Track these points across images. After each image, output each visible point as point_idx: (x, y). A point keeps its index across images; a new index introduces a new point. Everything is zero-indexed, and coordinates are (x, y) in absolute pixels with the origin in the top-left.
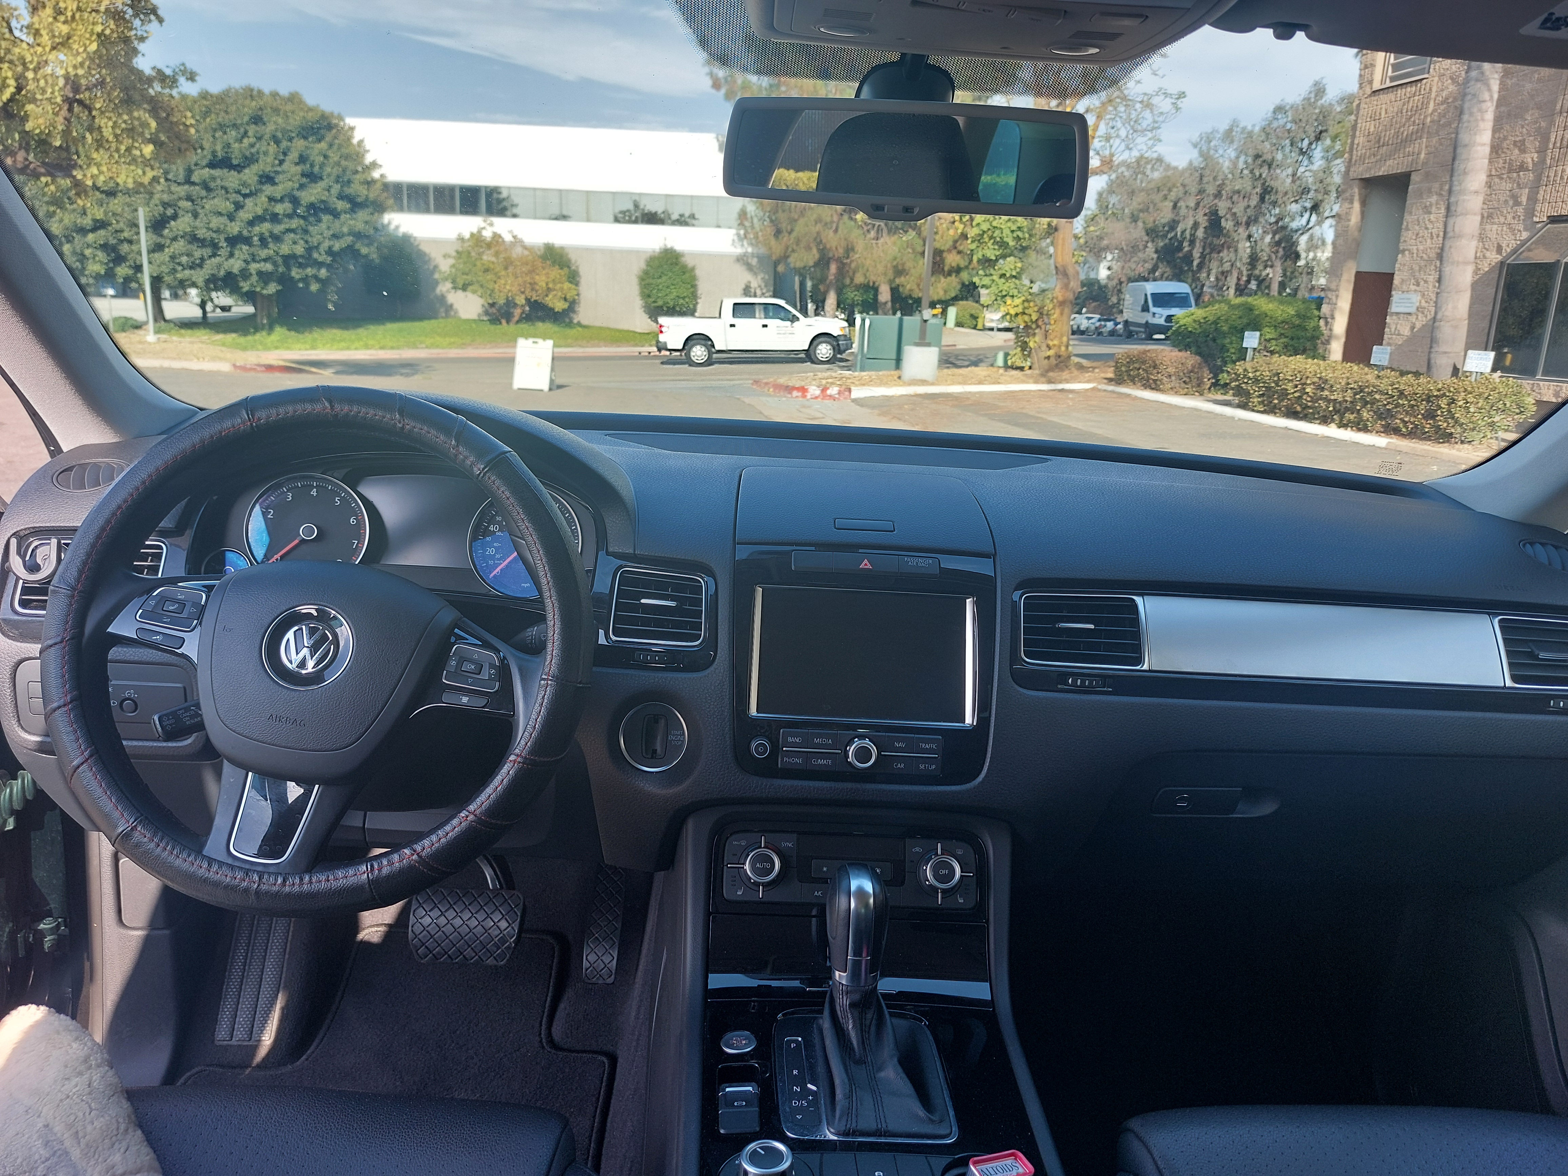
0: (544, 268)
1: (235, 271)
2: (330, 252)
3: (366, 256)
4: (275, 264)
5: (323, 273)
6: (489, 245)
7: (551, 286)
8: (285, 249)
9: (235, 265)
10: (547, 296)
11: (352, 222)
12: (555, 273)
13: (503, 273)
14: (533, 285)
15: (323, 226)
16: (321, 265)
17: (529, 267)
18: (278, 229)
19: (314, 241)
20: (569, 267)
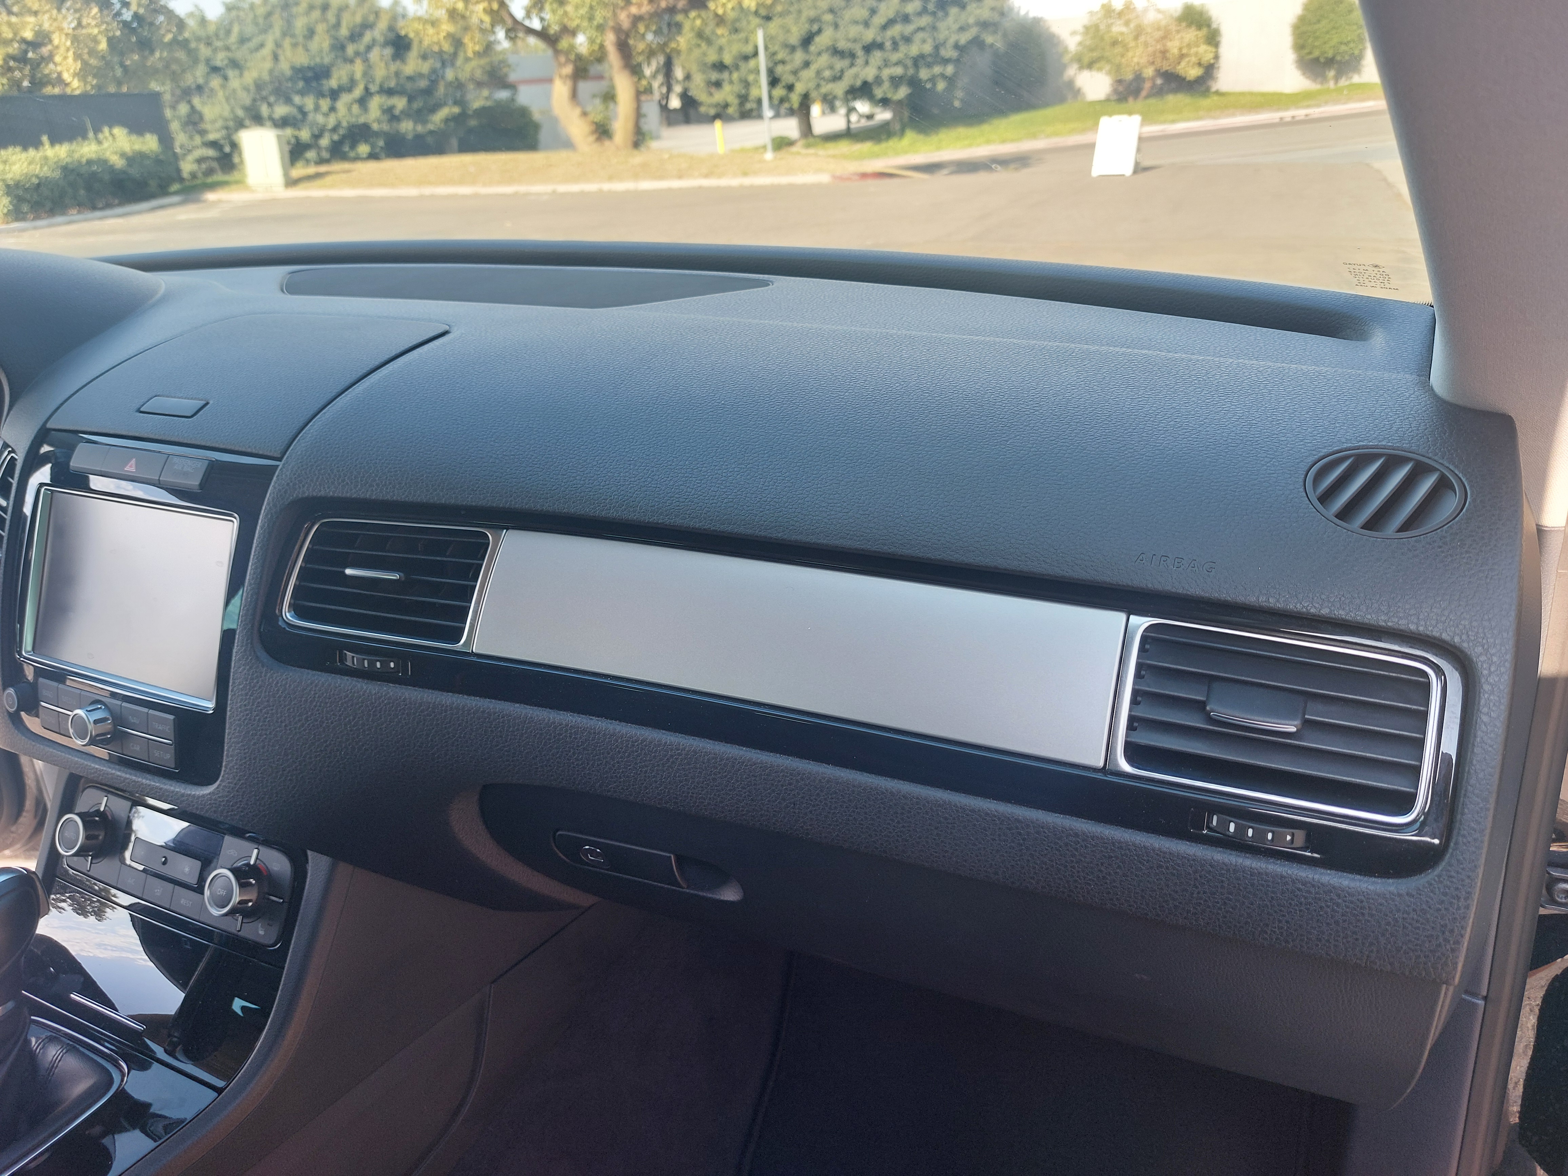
0: (1178, 32)
1: (870, 78)
2: (956, 46)
3: (992, 45)
4: (906, 67)
5: (950, 70)
6: (1120, 14)
7: (1184, 51)
8: (914, 50)
9: (869, 74)
10: (1179, 63)
11: (978, 12)
12: (1191, 35)
13: (1132, 44)
14: (1164, 52)
15: (950, 19)
16: (946, 61)
17: (1161, 33)
18: (909, 29)
19: (941, 36)
20: (1209, 26)
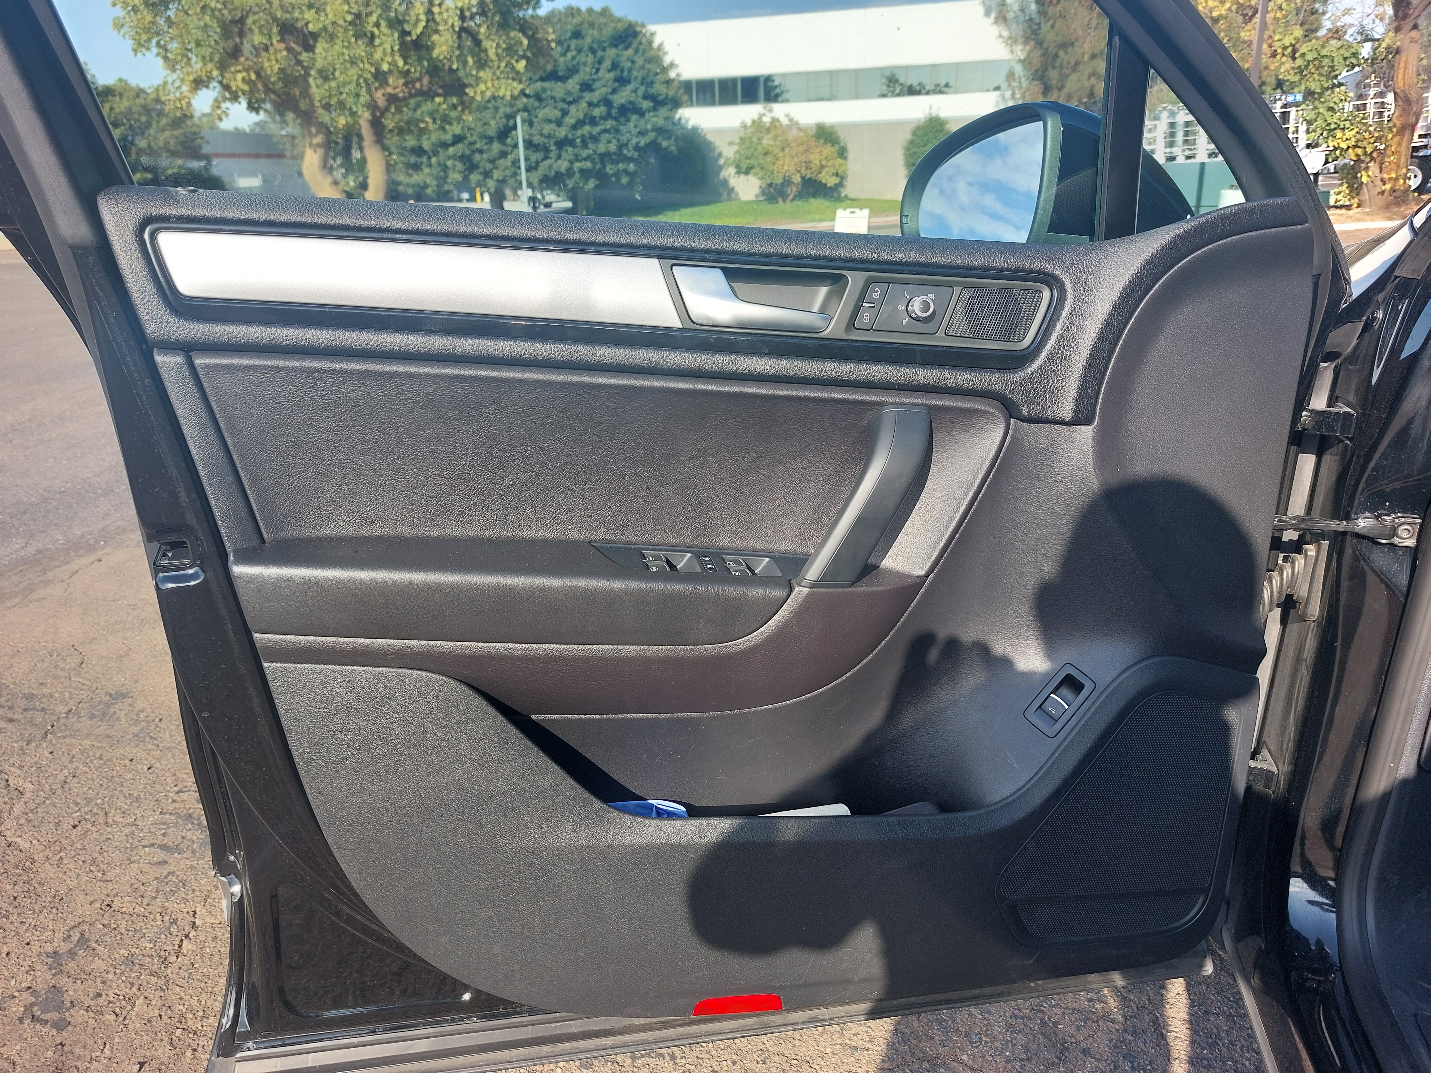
0: (817, 146)
1: (563, 170)
2: (637, 148)
3: (666, 149)
4: (593, 161)
5: (632, 167)
6: (768, 130)
7: (824, 163)
8: (602, 148)
9: (563, 165)
10: (820, 173)
11: (655, 119)
12: (829, 150)
13: (781, 154)
14: (808, 164)
15: (631, 125)
16: (631, 159)
17: (804, 147)
18: (596, 130)
19: (624, 139)
20: (838, 144)
